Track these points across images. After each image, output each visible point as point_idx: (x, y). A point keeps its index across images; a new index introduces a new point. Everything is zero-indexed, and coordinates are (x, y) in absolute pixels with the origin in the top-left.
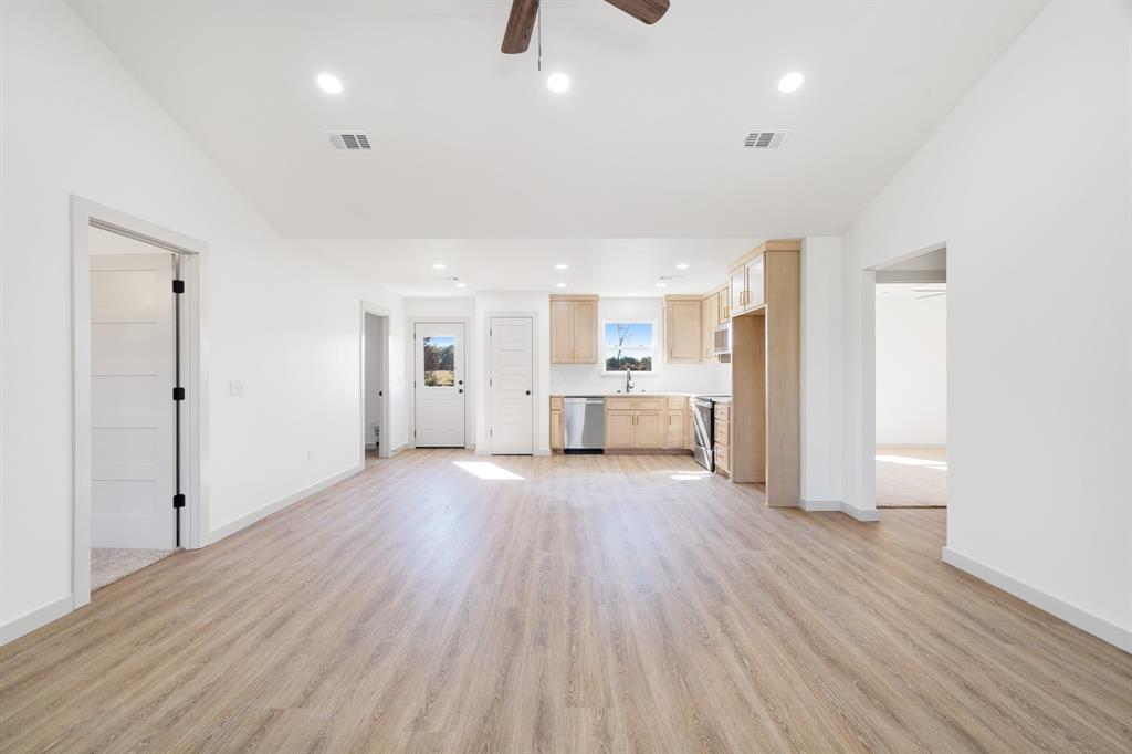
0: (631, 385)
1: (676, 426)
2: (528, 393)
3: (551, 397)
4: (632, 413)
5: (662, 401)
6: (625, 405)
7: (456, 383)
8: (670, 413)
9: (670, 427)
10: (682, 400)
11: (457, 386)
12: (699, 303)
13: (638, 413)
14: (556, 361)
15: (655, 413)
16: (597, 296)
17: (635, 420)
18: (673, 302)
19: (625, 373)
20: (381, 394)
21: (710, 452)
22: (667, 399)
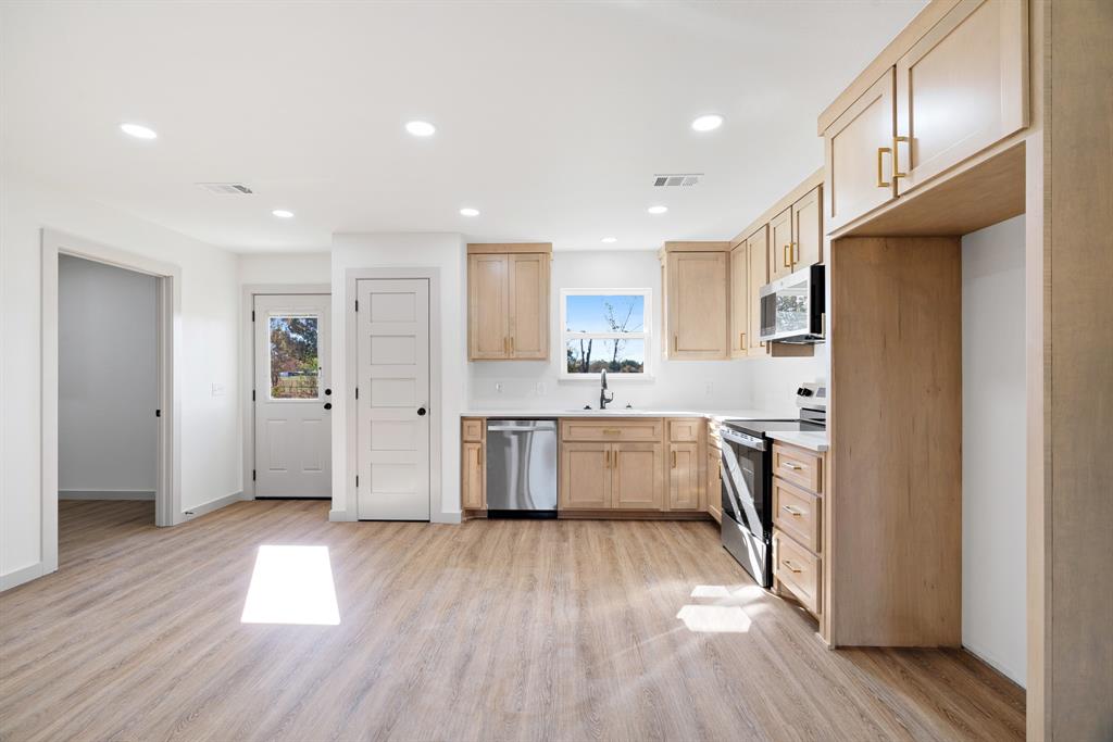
0: (607, 396)
1: (684, 471)
2: (422, 412)
3: (463, 419)
4: (607, 447)
5: (659, 427)
6: (595, 433)
7: (321, 392)
8: (674, 447)
9: (674, 472)
10: (696, 426)
11: (322, 398)
12: (726, 254)
13: (616, 447)
14: (478, 356)
15: (648, 448)
16: (549, 245)
17: (612, 460)
18: (680, 252)
19: (598, 376)
20: (158, 413)
21: (761, 547)
22: (668, 422)
